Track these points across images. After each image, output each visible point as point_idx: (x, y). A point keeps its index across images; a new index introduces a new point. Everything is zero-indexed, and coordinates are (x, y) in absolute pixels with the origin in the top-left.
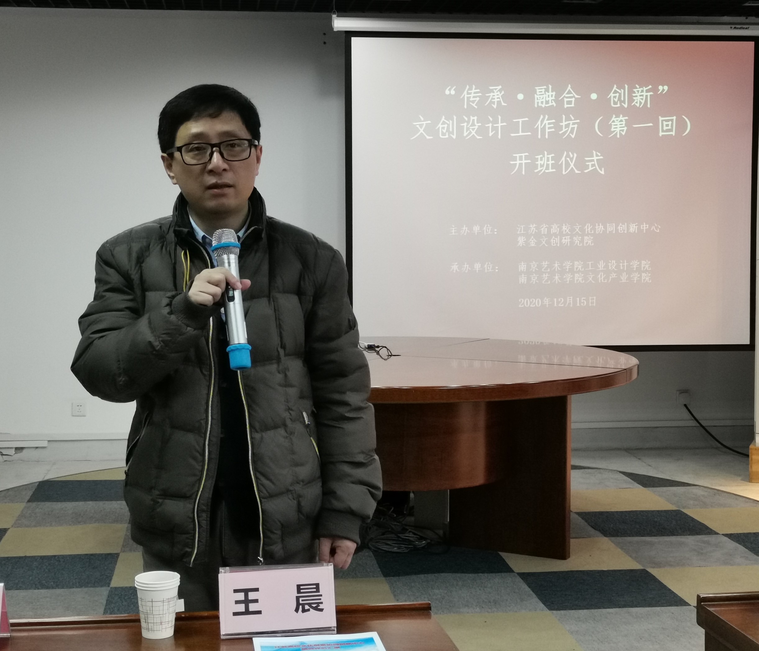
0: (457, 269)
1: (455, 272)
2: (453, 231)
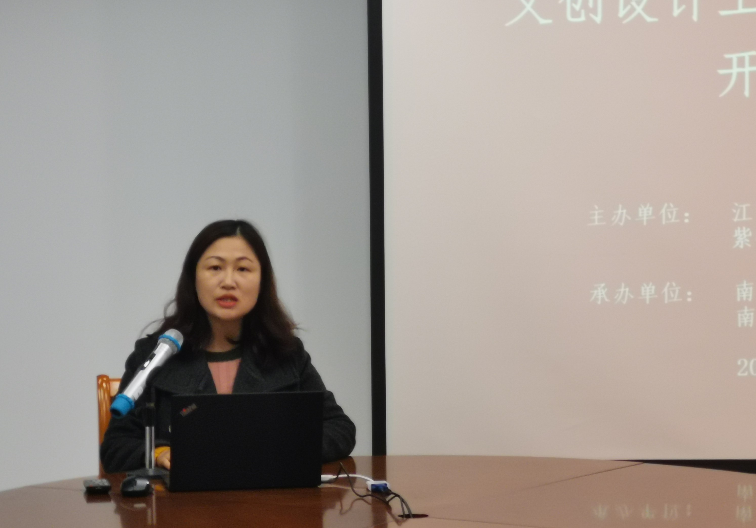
0: (605, 296)
1: (599, 302)
2: (596, 217)
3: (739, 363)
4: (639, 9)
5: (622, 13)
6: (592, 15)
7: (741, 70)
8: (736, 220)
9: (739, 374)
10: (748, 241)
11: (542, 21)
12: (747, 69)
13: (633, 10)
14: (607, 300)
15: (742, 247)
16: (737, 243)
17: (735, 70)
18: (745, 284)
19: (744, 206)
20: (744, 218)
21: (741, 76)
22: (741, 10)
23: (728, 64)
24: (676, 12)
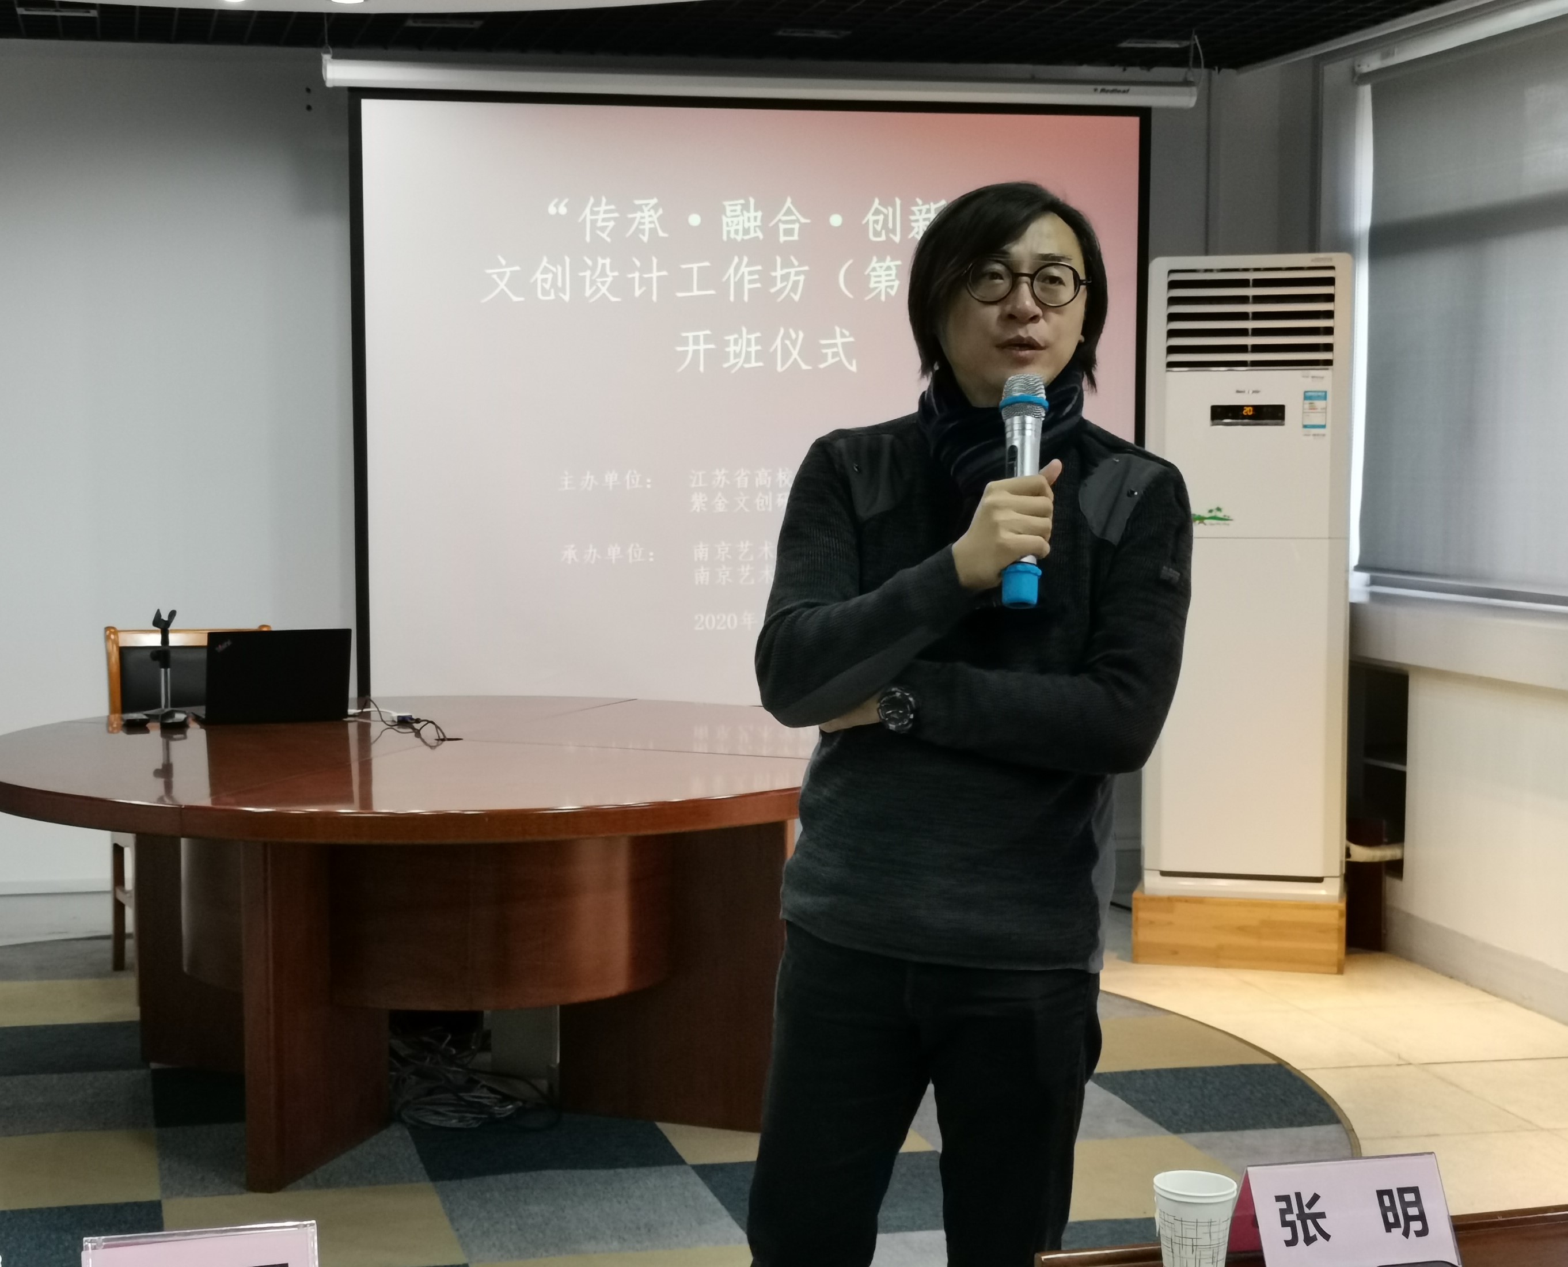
0: (575, 558)
1: (569, 562)
2: (566, 483)
3: (696, 618)
4: (604, 290)
5: (588, 292)
6: (561, 295)
7: (696, 347)
8: (693, 485)
9: (697, 628)
10: (704, 505)
11: (515, 299)
12: (702, 347)
13: (598, 290)
14: (576, 560)
15: (698, 510)
16: (695, 507)
17: (691, 348)
18: (701, 546)
19: (700, 473)
20: (700, 485)
21: (696, 353)
22: (696, 293)
23: (685, 342)
24: (638, 293)
